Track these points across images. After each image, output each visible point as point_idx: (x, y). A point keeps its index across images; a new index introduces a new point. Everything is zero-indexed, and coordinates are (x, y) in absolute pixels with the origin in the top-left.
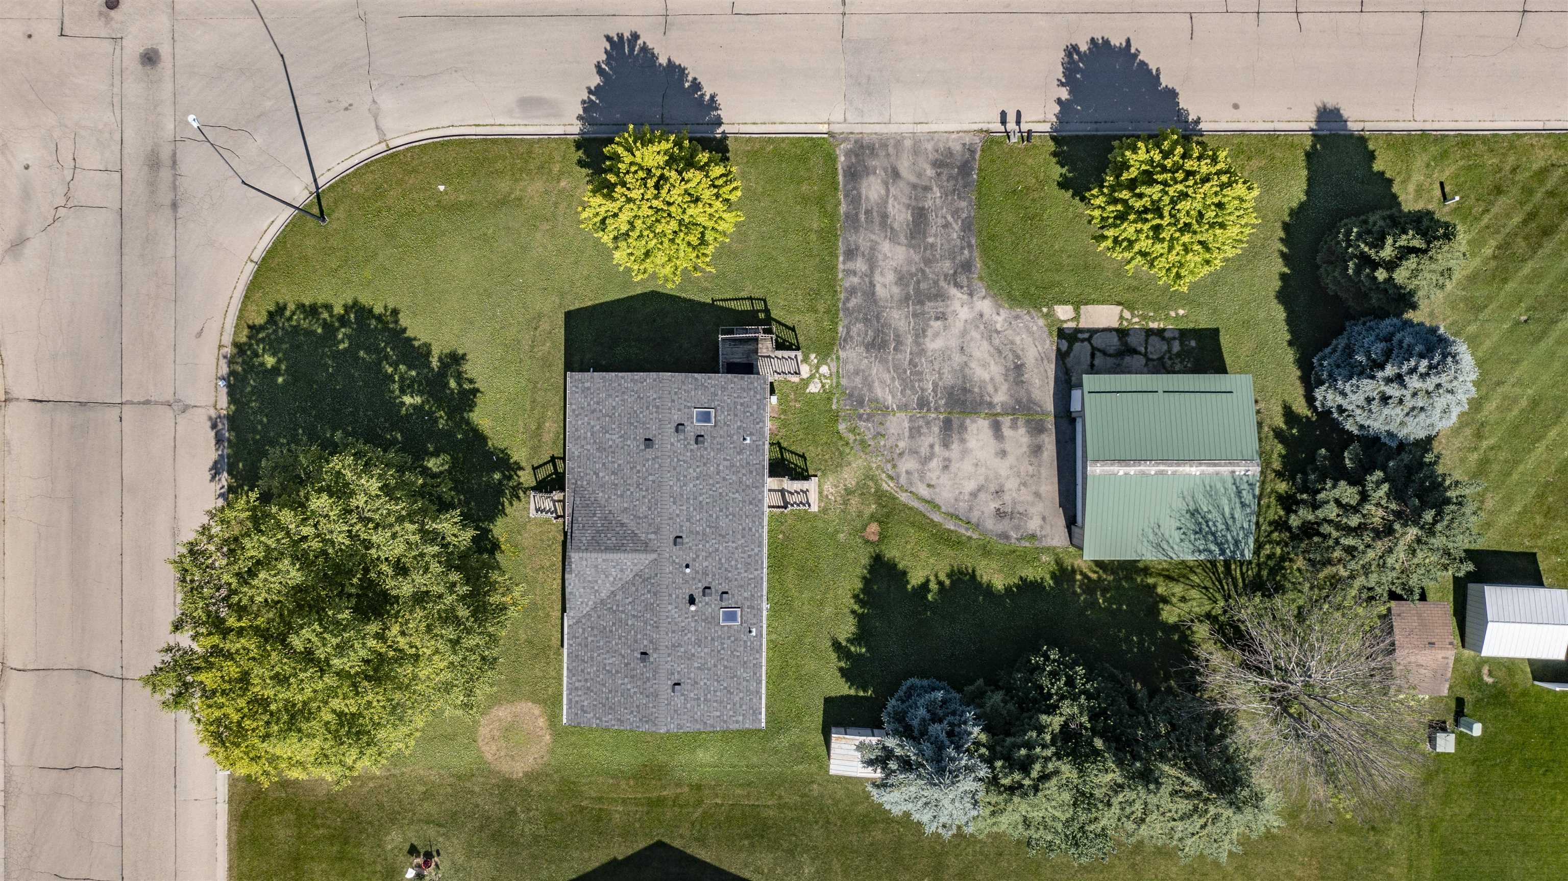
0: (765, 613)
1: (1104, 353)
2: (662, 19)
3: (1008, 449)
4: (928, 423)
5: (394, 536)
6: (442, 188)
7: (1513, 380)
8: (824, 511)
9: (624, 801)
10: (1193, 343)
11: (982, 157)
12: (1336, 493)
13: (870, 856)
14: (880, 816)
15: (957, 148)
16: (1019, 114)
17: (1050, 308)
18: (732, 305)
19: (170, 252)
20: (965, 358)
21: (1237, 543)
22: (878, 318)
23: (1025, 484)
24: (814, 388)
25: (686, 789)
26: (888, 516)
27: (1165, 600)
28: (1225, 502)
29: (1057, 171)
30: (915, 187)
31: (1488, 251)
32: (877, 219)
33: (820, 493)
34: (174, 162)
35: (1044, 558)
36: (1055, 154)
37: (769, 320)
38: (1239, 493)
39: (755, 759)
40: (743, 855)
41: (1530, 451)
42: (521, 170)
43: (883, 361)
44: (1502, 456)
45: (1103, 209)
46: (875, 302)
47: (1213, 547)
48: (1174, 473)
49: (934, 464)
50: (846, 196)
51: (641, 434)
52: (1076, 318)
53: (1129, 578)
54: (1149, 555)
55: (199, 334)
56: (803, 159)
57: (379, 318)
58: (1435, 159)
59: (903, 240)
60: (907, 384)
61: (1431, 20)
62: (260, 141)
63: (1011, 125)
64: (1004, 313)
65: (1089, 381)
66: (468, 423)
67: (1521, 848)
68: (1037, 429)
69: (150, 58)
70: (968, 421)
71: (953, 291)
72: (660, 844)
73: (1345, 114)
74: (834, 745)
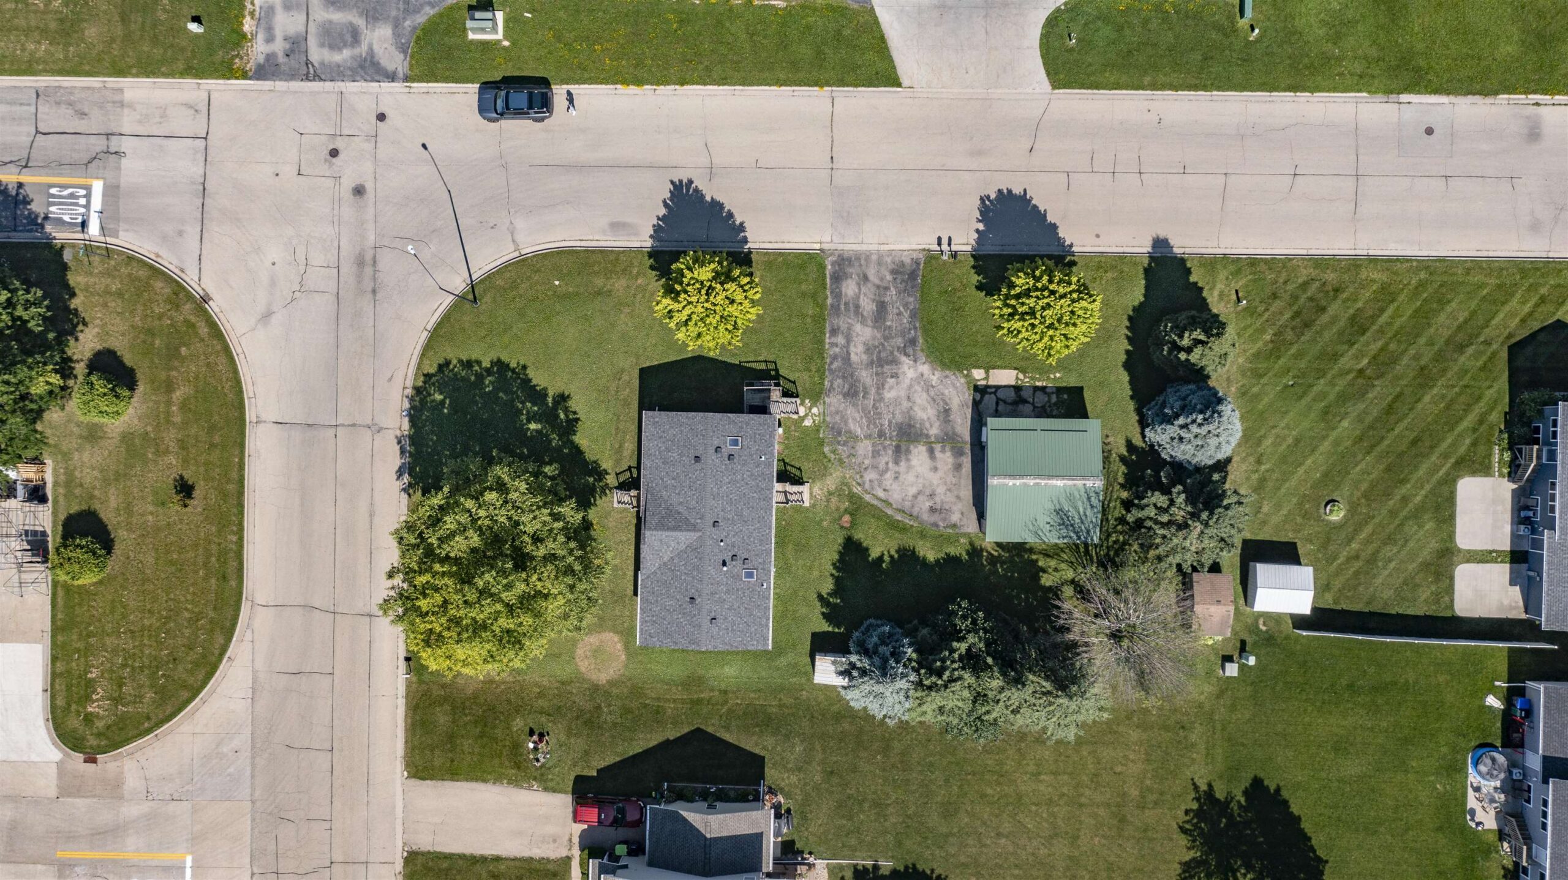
0: (772, 574)
1: (1005, 402)
2: (709, 171)
3: (939, 466)
4: (884, 448)
5: (535, 518)
6: (557, 283)
7: (1283, 425)
8: (813, 506)
9: (675, 701)
10: (1065, 396)
11: (925, 268)
12: (1153, 500)
13: (841, 740)
14: (846, 713)
15: (907, 261)
16: (950, 239)
17: (969, 371)
18: (753, 365)
19: (371, 323)
20: (910, 404)
21: (1088, 532)
22: (852, 376)
23: (949, 490)
24: (808, 423)
25: (717, 693)
26: (856, 510)
27: (1044, 571)
28: (1080, 504)
29: (975, 278)
30: (878, 287)
31: (1267, 337)
32: (852, 309)
33: (811, 494)
34: (375, 262)
35: (962, 540)
36: (974, 267)
37: (778, 376)
38: (1089, 498)
39: (764, 674)
40: (755, 738)
41: (1293, 473)
42: (611, 272)
43: (855, 405)
44: (1275, 476)
45: (1001, 309)
46: (850, 365)
47: (1072, 534)
48: (1046, 485)
49: (888, 475)
50: (832, 293)
51: (693, 453)
52: (987, 378)
53: (1019, 555)
54: (1030, 539)
55: (390, 380)
56: (802, 267)
57: (513, 370)
58: (1232, 274)
59: (869, 323)
60: (870, 421)
61: (1232, 179)
62: (433, 248)
63: (945, 247)
64: (938, 374)
65: (992, 422)
66: (572, 443)
67: (1283, 742)
68: (958, 453)
69: (359, 191)
70: (912, 447)
71: (903, 359)
72: (698, 730)
73: (1172, 242)
74: (817, 663)
